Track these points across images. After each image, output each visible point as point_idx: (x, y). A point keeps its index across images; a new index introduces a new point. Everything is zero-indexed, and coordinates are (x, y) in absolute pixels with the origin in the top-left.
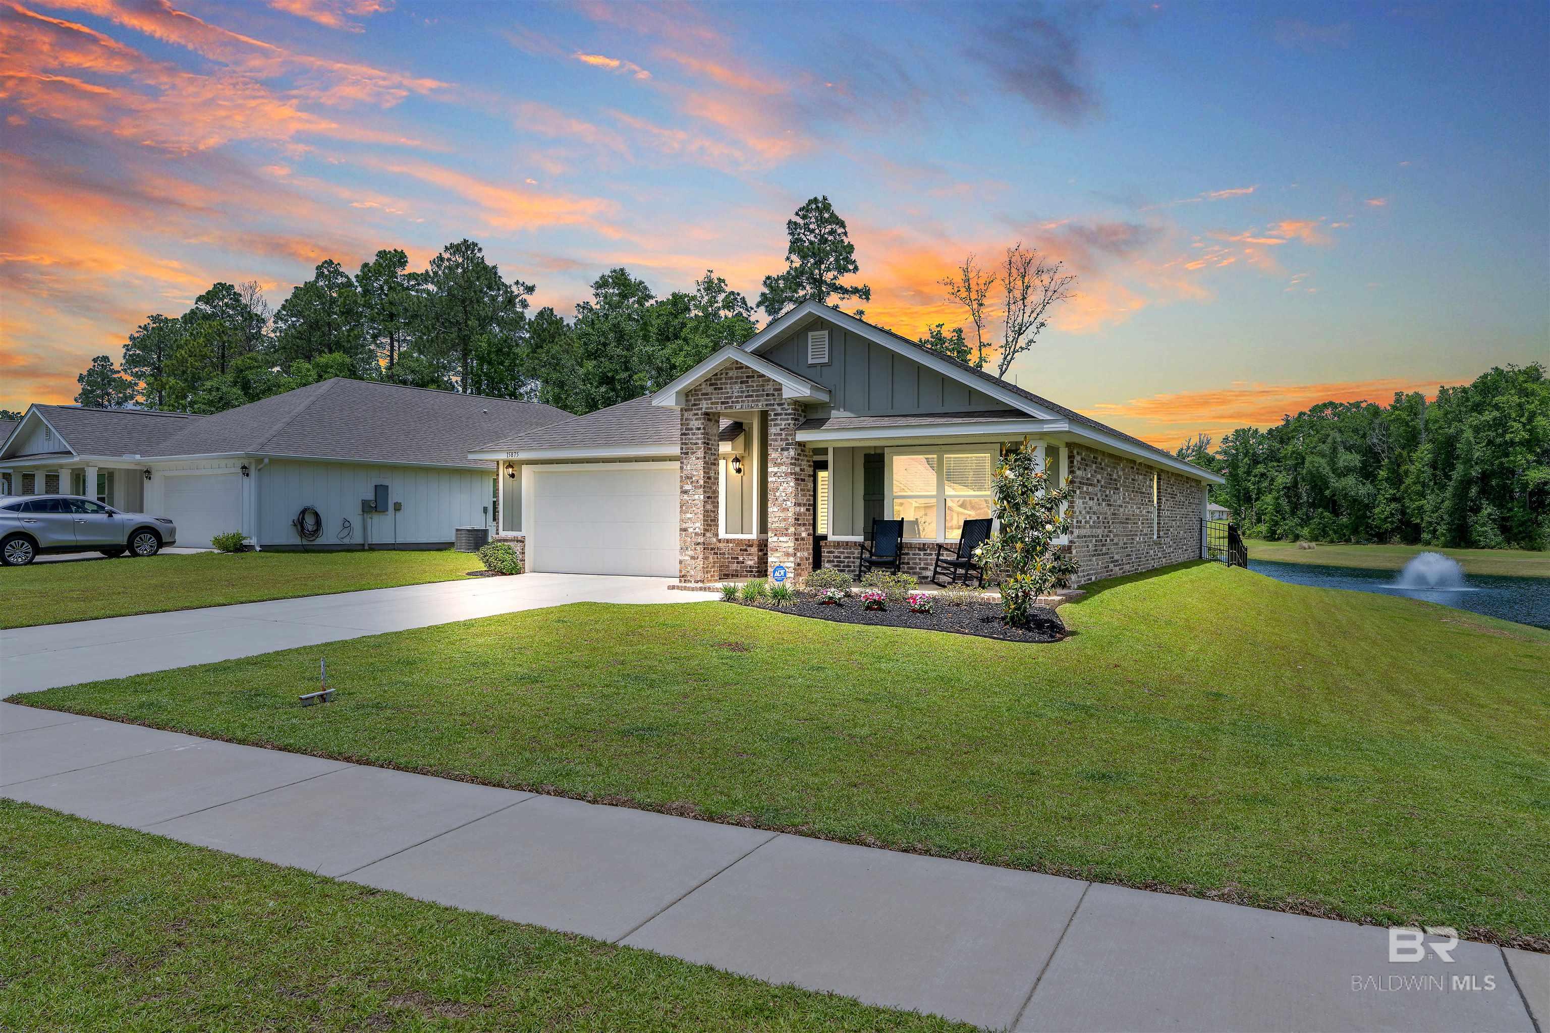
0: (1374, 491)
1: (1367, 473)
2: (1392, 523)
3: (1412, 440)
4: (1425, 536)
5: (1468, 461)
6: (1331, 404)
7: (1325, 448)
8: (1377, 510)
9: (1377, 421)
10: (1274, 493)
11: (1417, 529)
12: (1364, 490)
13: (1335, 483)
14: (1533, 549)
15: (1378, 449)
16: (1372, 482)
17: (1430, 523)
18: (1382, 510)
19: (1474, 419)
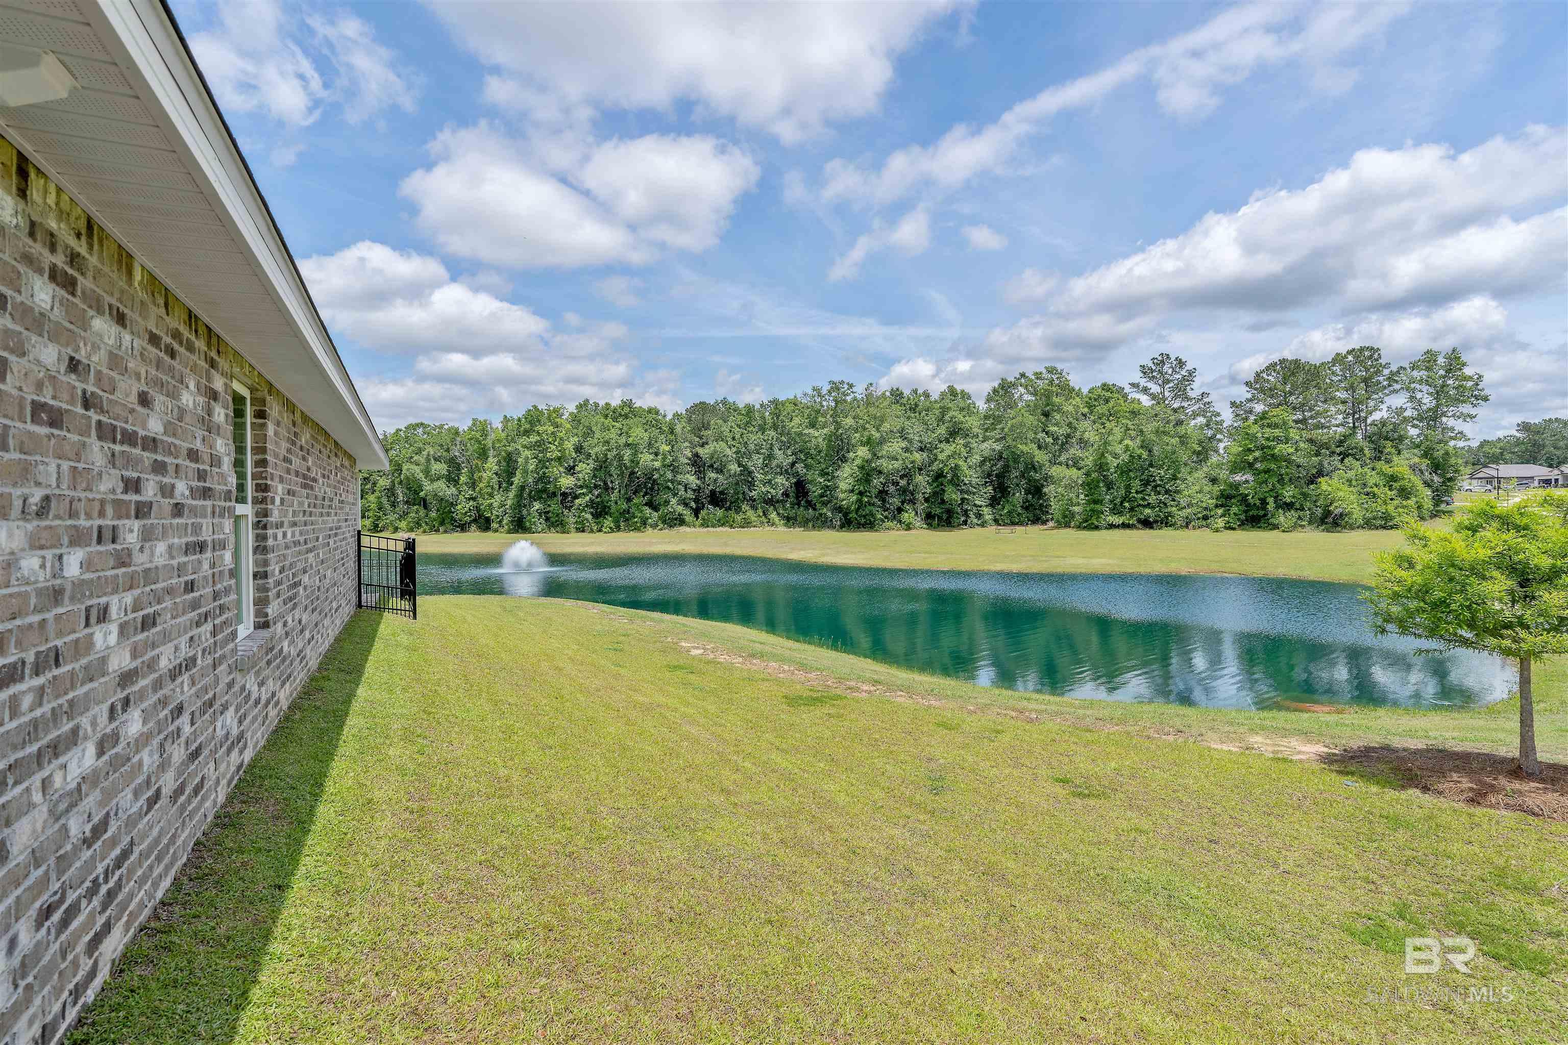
0: (456, 493)
1: (452, 479)
2: (470, 516)
3: (483, 454)
4: (495, 525)
5: (525, 472)
6: (422, 424)
7: (421, 459)
8: (459, 507)
9: (459, 439)
10: (377, 494)
11: (488, 520)
12: (449, 491)
13: (428, 487)
14: (564, 532)
15: (459, 460)
16: (455, 486)
17: (498, 516)
18: (463, 507)
19: (524, 440)
